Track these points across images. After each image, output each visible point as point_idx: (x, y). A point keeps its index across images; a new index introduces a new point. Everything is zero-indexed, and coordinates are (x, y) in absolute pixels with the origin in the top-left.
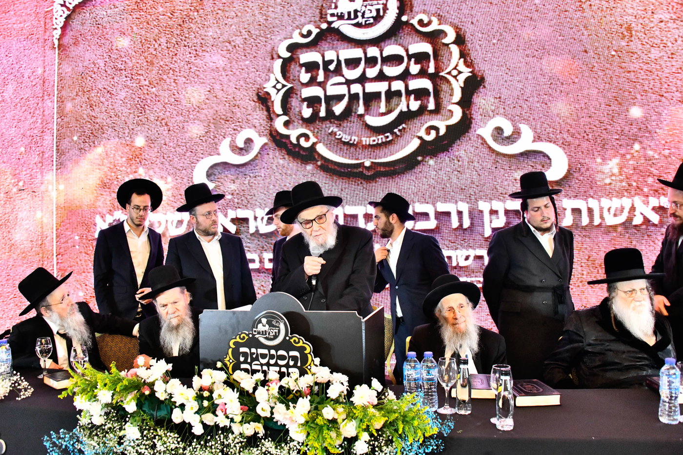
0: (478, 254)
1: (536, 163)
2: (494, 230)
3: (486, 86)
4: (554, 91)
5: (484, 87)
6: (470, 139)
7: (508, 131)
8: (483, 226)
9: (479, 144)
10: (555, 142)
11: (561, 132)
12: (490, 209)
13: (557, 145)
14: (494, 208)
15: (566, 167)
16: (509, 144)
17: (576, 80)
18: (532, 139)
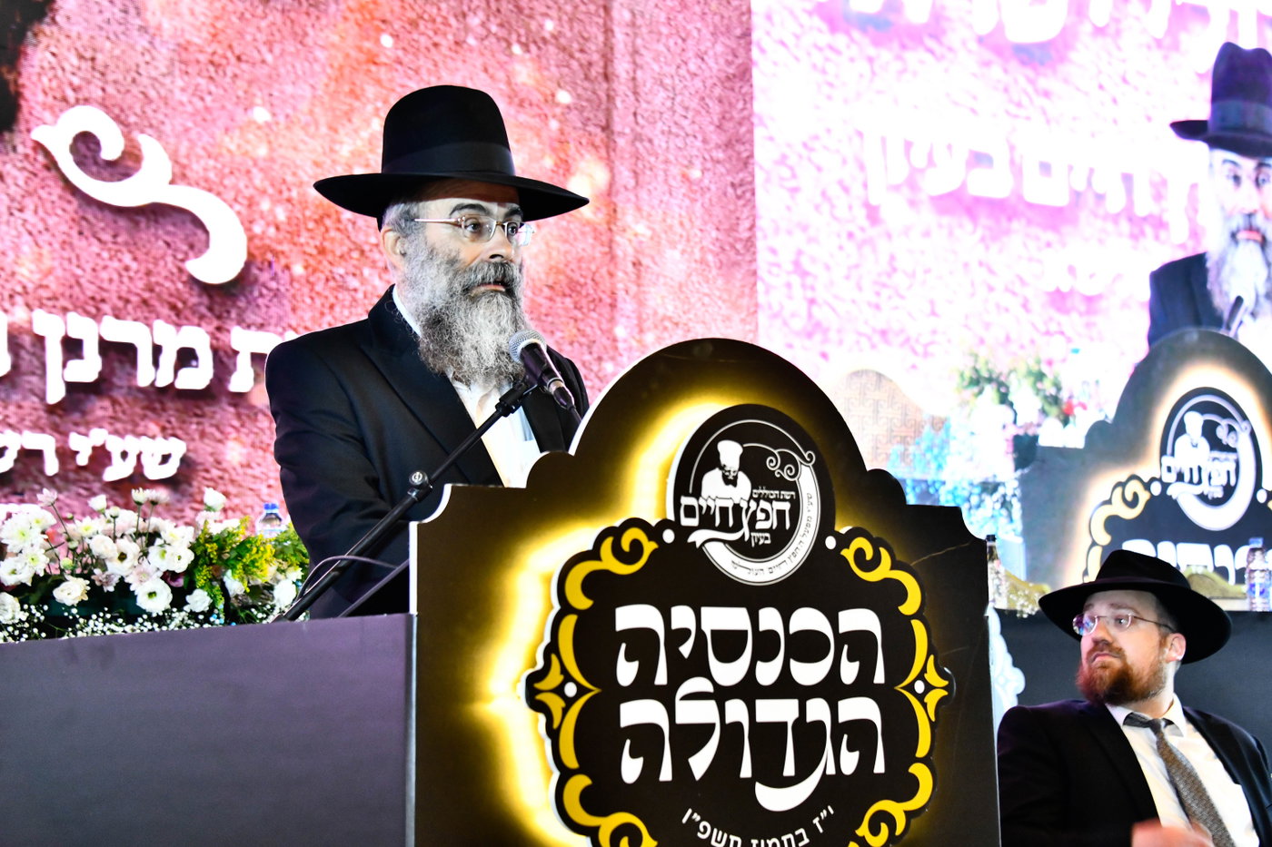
0: (29, 446)
1: (174, 234)
2: (72, 387)
3: (58, 18)
4: (221, 72)
5: (54, 21)
6: (14, 149)
7: (111, 148)
8: (43, 376)
9: (38, 166)
10: (219, 194)
11: (232, 173)
12: (63, 334)
13: (225, 200)
14: (74, 335)
15: (243, 257)
16: (111, 179)
17: (269, 58)
18: (169, 177)
